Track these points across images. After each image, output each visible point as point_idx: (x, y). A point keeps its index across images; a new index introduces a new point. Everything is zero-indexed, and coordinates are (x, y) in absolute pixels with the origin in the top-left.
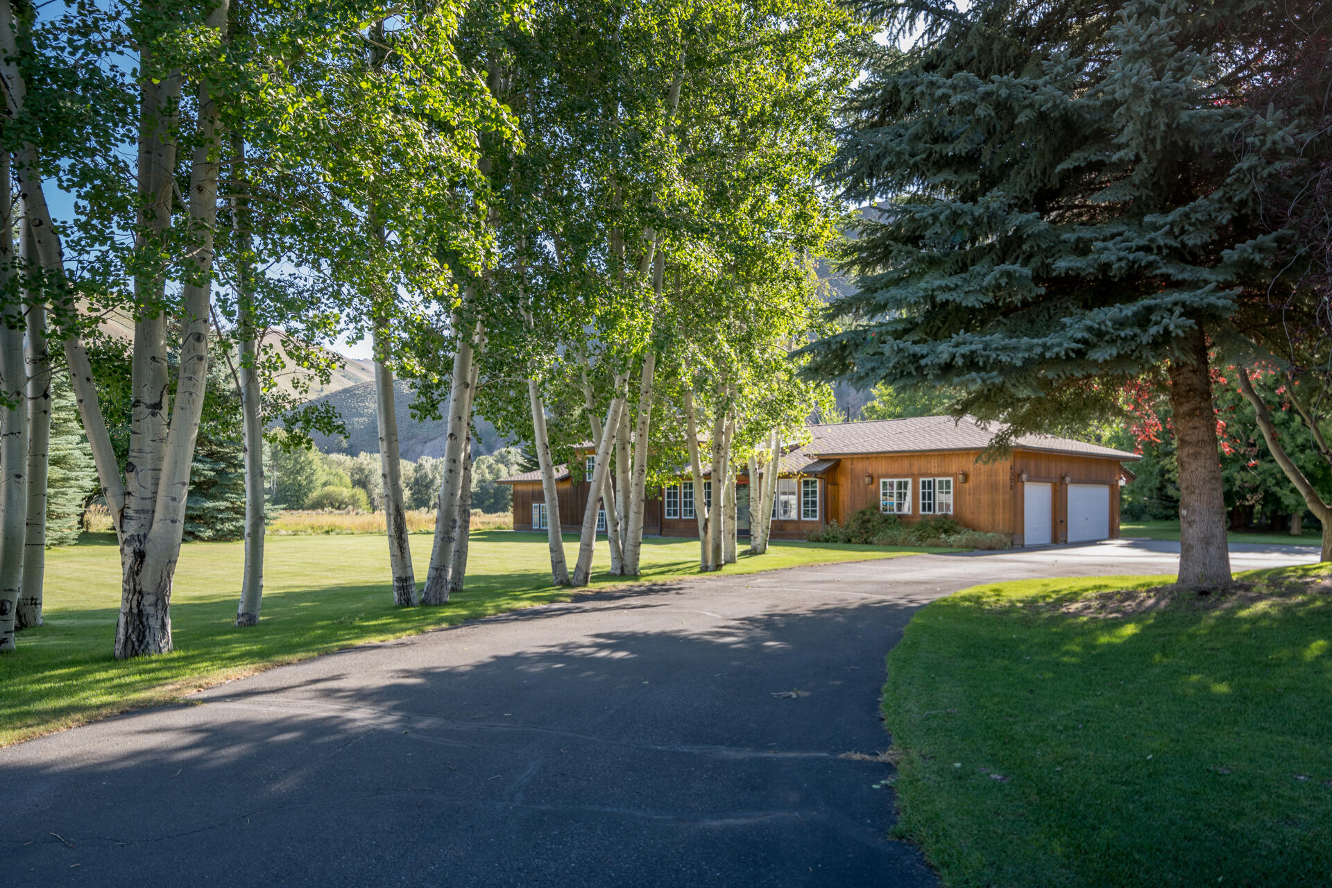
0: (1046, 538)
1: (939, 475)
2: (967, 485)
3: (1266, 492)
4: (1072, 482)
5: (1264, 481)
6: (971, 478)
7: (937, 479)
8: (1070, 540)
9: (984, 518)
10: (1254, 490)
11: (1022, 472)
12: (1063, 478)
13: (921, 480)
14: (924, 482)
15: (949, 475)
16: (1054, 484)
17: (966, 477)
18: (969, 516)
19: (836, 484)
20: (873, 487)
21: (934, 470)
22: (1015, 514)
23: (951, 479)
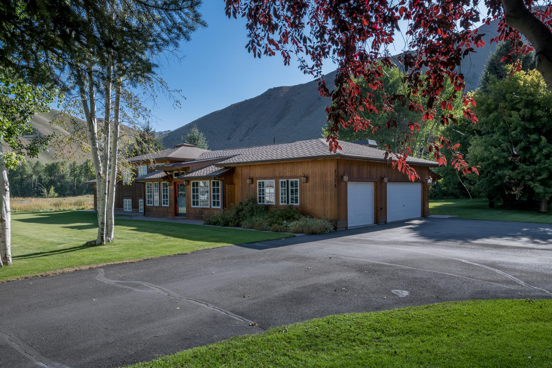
0: (370, 220)
1: (291, 178)
2: (307, 185)
3: (525, 185)
4: (389, 181)
5: (523, 177)
6: (311, 179)
7: (290, 180)
8: (388, 221)
9: (318, 208)
10: (517, 185)
11: (344, 174)
12: (382, 179)
13: (280, 180)
14: (282, 182)
15: (297, 178)
16: (376, 183)
17: (307, 178)
18: (309, 207)
19: (232, 183)
20: (253, 186)
21: (288, 174)
22: (339, 205)
23: (298, 180)
